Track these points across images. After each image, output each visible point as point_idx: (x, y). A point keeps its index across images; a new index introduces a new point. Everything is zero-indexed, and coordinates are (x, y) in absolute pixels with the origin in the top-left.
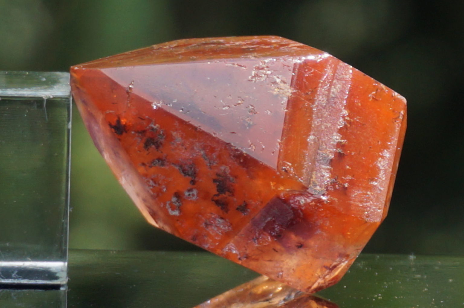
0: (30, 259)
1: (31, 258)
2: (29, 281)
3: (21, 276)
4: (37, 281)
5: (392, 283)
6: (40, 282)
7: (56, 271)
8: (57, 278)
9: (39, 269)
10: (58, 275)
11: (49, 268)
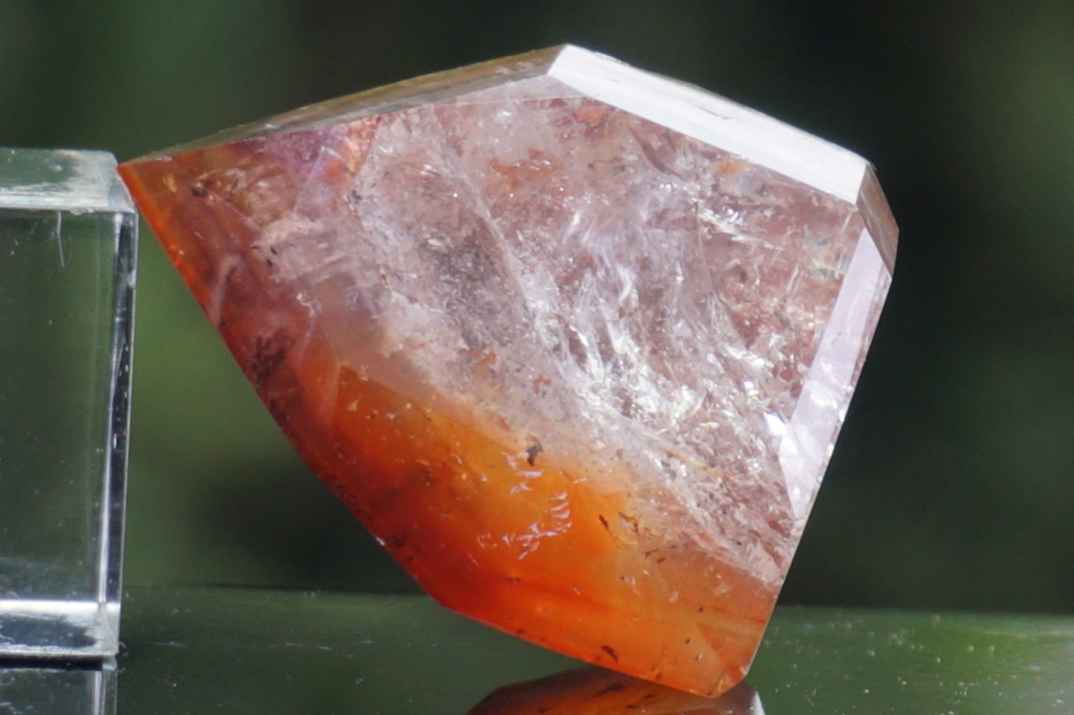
0: (15, 595)
1: (18, 593)
2: (29, 648)
3: (8, 636)
4: (48, 648)
5: (977, 683)
6: (55, 651)
7: (84, 625)
8: (90, 642)
9: (39, 617)
10: (88, 634)
11: (63, 617)
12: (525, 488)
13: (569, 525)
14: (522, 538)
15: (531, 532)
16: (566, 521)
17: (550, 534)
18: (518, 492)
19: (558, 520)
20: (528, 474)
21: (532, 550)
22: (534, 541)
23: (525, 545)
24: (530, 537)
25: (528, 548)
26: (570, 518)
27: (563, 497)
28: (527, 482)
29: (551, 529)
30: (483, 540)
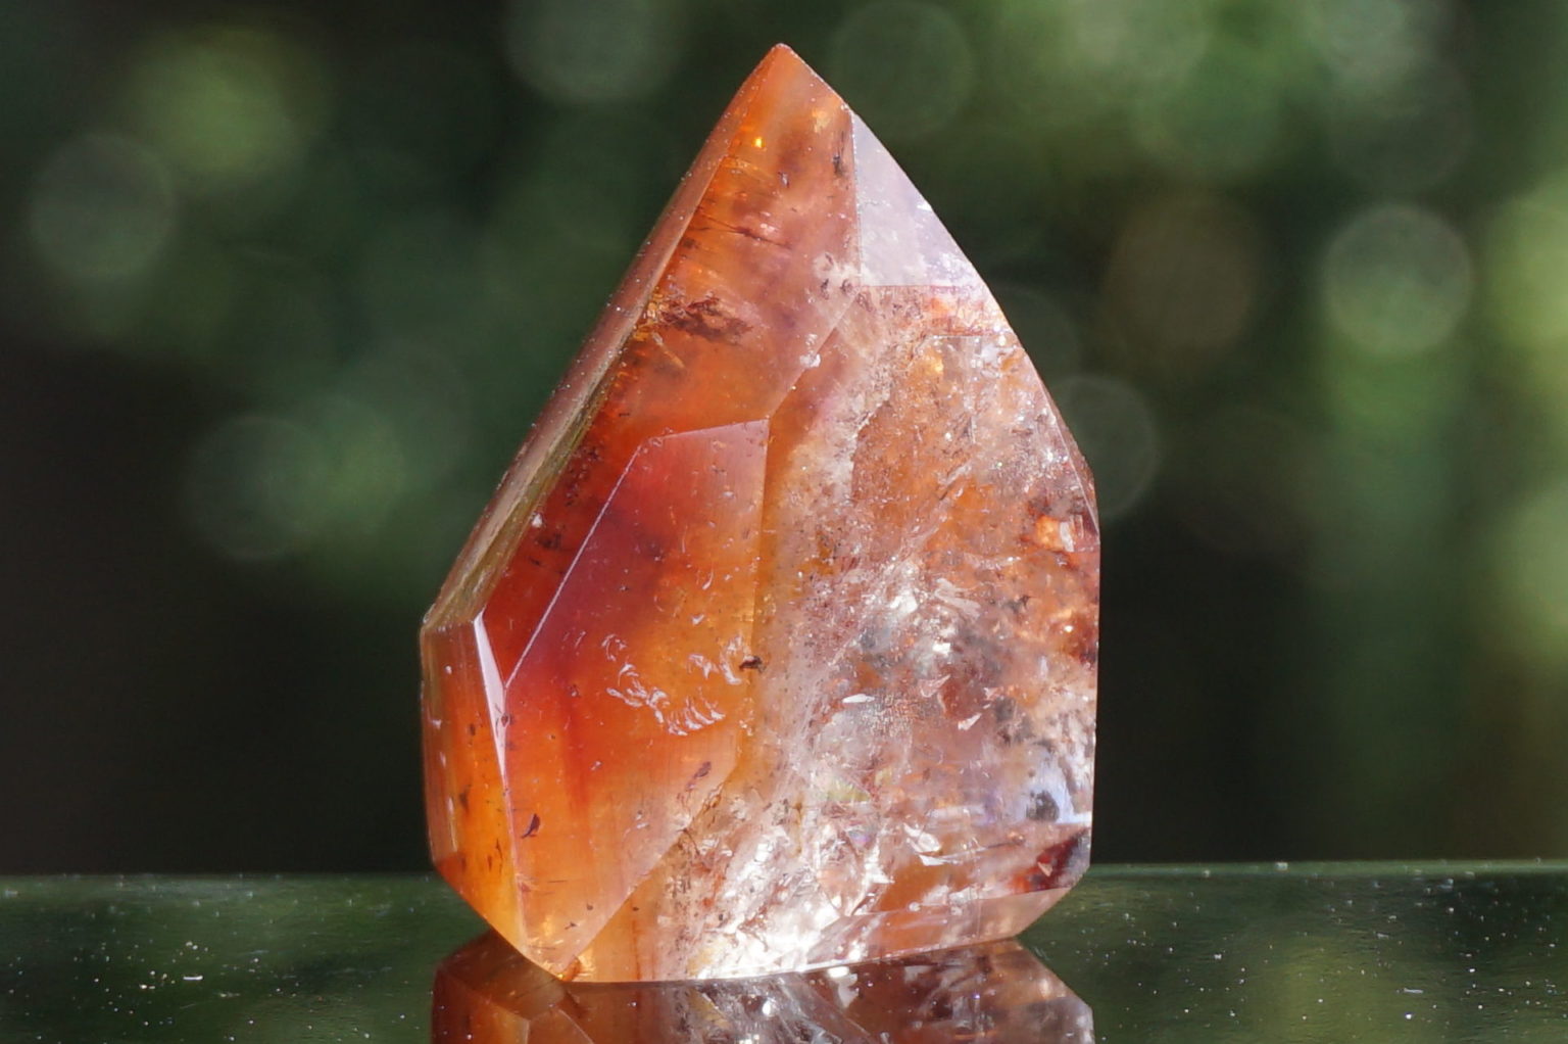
12: (707, 671)
13: (681, 733)
14: (637, 685)
15: (651, 693)
16: (685, 728)
17: (659, 715)
18: (698, 664)
19: (683, 720)
20: (727, 667)
21: (627, 701)
22: (641, 699)
23: (630, 691)
24: (643, 694)
25: (627, 695)
26: (691, 732)
27: (716, 716)
28: (716, 670)
29: (665, 715)
30: (612, 642)
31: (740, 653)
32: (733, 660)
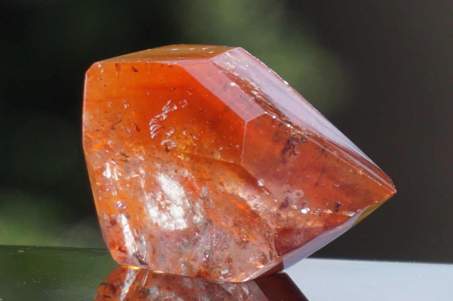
12: (168, 134)
13: (151, 123)
14: (169, 110)
15: (166, 114)
17: (158, 116)
18: (171, 131)
19: (155, 124)
20: (167, 141)
21: (165, 106)
22: (164, 111)
23: (168, 107)
24: (166, 112)
25: (167, 106)
26: (150, 127)
27: (154, 135)
28: (168, 137)
29: (158, 118)
30: (185, 103)
31: (170, 145)
32: (170, 142)
